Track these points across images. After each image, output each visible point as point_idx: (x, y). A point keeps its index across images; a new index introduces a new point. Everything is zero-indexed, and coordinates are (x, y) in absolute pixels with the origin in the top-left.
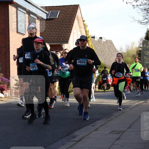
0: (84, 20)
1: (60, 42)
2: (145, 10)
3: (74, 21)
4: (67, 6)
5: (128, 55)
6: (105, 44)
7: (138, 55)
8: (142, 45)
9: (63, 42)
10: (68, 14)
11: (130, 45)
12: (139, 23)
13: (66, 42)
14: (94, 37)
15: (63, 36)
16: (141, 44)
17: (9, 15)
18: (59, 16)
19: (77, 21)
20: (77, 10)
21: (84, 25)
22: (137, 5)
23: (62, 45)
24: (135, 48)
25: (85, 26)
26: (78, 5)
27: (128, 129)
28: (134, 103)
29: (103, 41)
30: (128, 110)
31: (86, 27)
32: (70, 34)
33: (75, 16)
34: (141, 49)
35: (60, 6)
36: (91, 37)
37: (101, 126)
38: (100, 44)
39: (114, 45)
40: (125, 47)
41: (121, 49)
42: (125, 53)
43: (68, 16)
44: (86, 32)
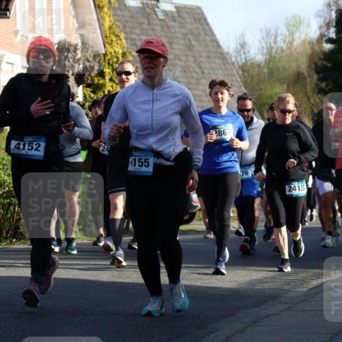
5: (271, 73)
6: (171, 24)
7: (317, 71)
8: (333, 30)
11: (283, 30)
16: (328, 25)
24: (304, 42)
29: (164, 12)
34: (328, 47)
38: (149, 24)
39: (211, 30)
40: (259, 38)
41: (243, 45)
42: (259, 66)
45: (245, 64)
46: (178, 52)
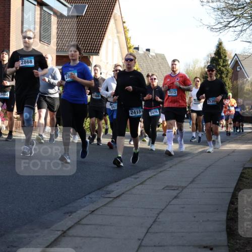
0: (124, 21)
1: (87, 52)
2: (218, 9)
3: (109, 21)
6: (154, 60)
7: (203, 78)
9: (91, 52)
10: (101, 10)
11: (192, 64)
12: (209, 28)
13: (96, 53)
14: (137, 49)
15: (92, 44)
16: (208, 62)
17: (10, 7)
18: (86, 12)
19: (114, 22)
20: (114, 5)
21: (124, 28)
22: (208, 2)
23: (89, 57)
24: (199, 68)
25: (125, 30)
27: (190, 183)
29: (152, 55)
31: (127, 32)
32: (102, 42)
33: (111, 14)
36: (133, 47)
37: (150, 178)
38: (146, 59)
43: (100, 13)
44: (127, 39)
46: (156, 70)
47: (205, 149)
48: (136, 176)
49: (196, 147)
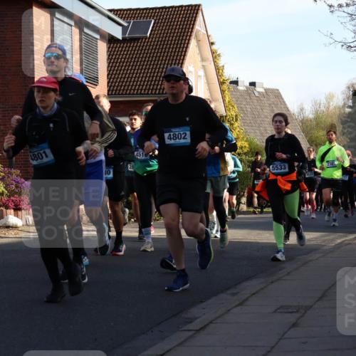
0: (212, 41)
1: (155, 94)
3: (188, 43)
4: (172, 7)
5: (317, 124)
6: (262, 99)
7: (342, 124)
8: (351, 101)
10: (174, 27)
11: (323, 101)
12: (345, 47)
14: (236, 83)
16: (348, 98)
19: (196, 44)
20: (196, 17)
21: (213, 53)
22: (340, 6)
24: (335, 107)
25: (215, 55)
26: (199, 6)
28: (333, 240)
29: (259, 92)
30: (318, 255)
31: (218, 58)
33: (192, 32)
34: (348, 110)
35: (156, 8)
36: (229, 81)
37: (254, 294)
38: (251, 99)
39: (284, 102)
40: (311, 105)
41: (302, 110)
42: (311, 120)
43: (173, 31)
44: (218, 70)
45: (303, 120)
46: (266, 114)
47: (347, 238)
48: (235, 291)
49: (333, 236)
